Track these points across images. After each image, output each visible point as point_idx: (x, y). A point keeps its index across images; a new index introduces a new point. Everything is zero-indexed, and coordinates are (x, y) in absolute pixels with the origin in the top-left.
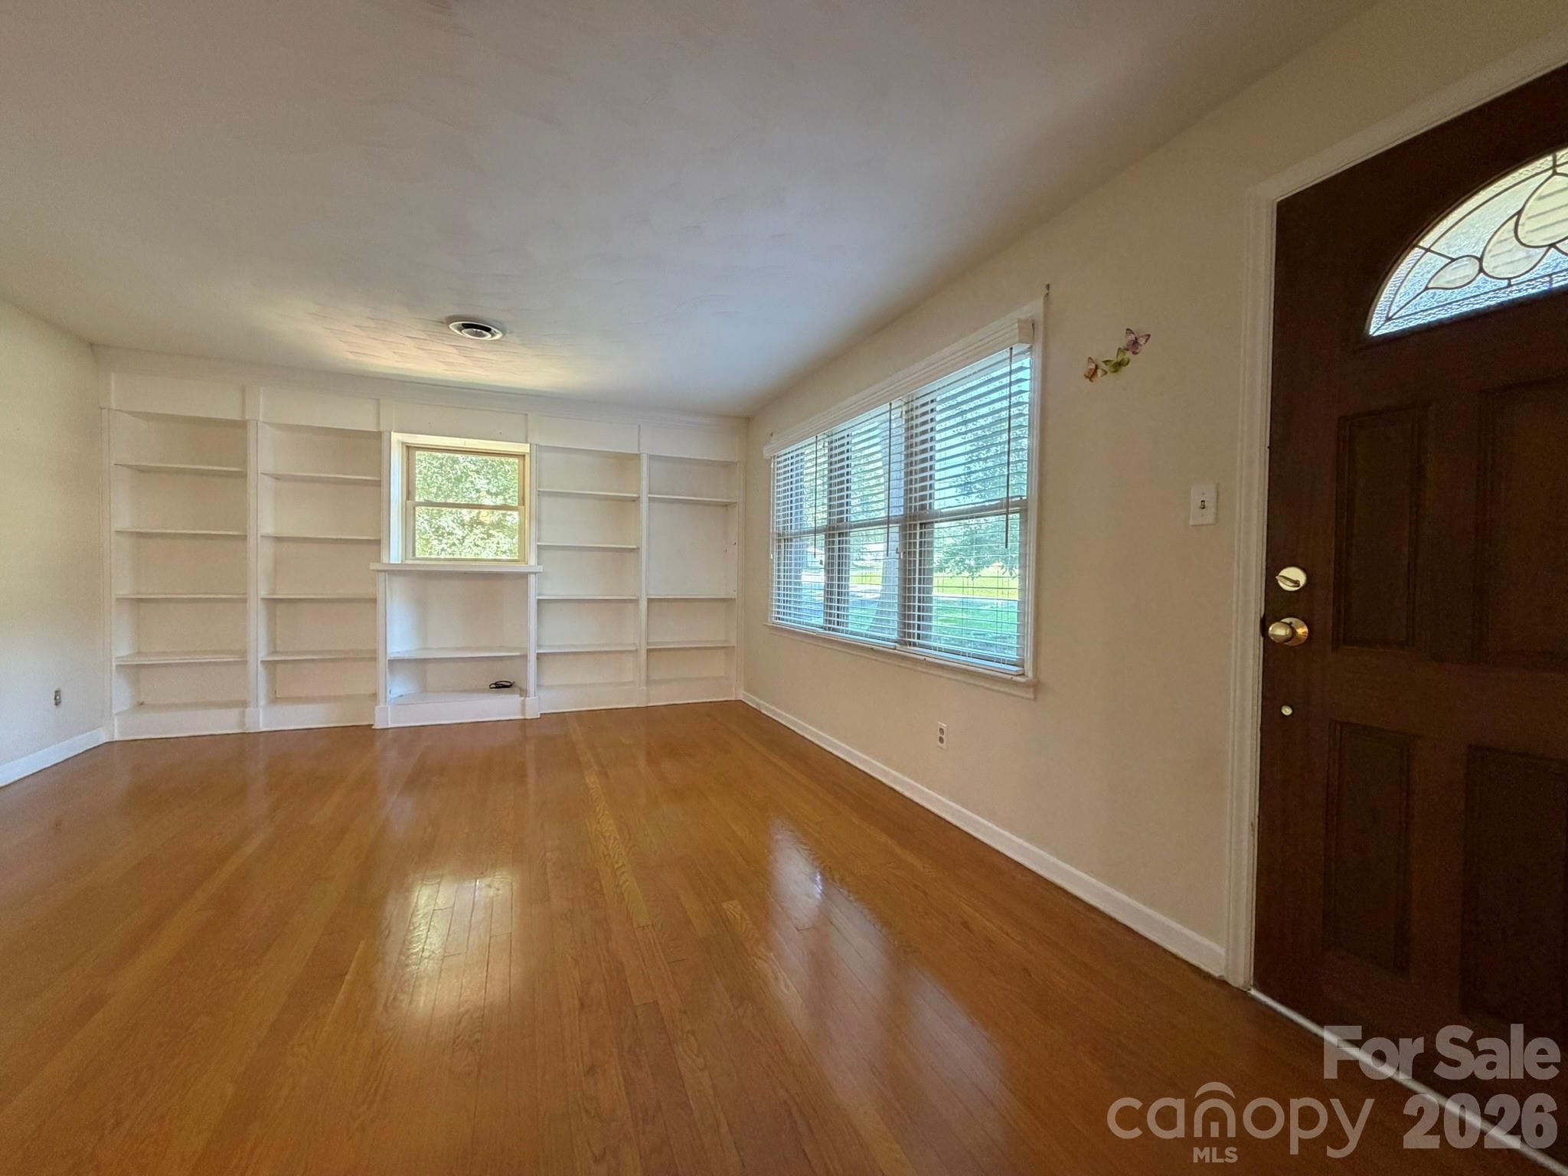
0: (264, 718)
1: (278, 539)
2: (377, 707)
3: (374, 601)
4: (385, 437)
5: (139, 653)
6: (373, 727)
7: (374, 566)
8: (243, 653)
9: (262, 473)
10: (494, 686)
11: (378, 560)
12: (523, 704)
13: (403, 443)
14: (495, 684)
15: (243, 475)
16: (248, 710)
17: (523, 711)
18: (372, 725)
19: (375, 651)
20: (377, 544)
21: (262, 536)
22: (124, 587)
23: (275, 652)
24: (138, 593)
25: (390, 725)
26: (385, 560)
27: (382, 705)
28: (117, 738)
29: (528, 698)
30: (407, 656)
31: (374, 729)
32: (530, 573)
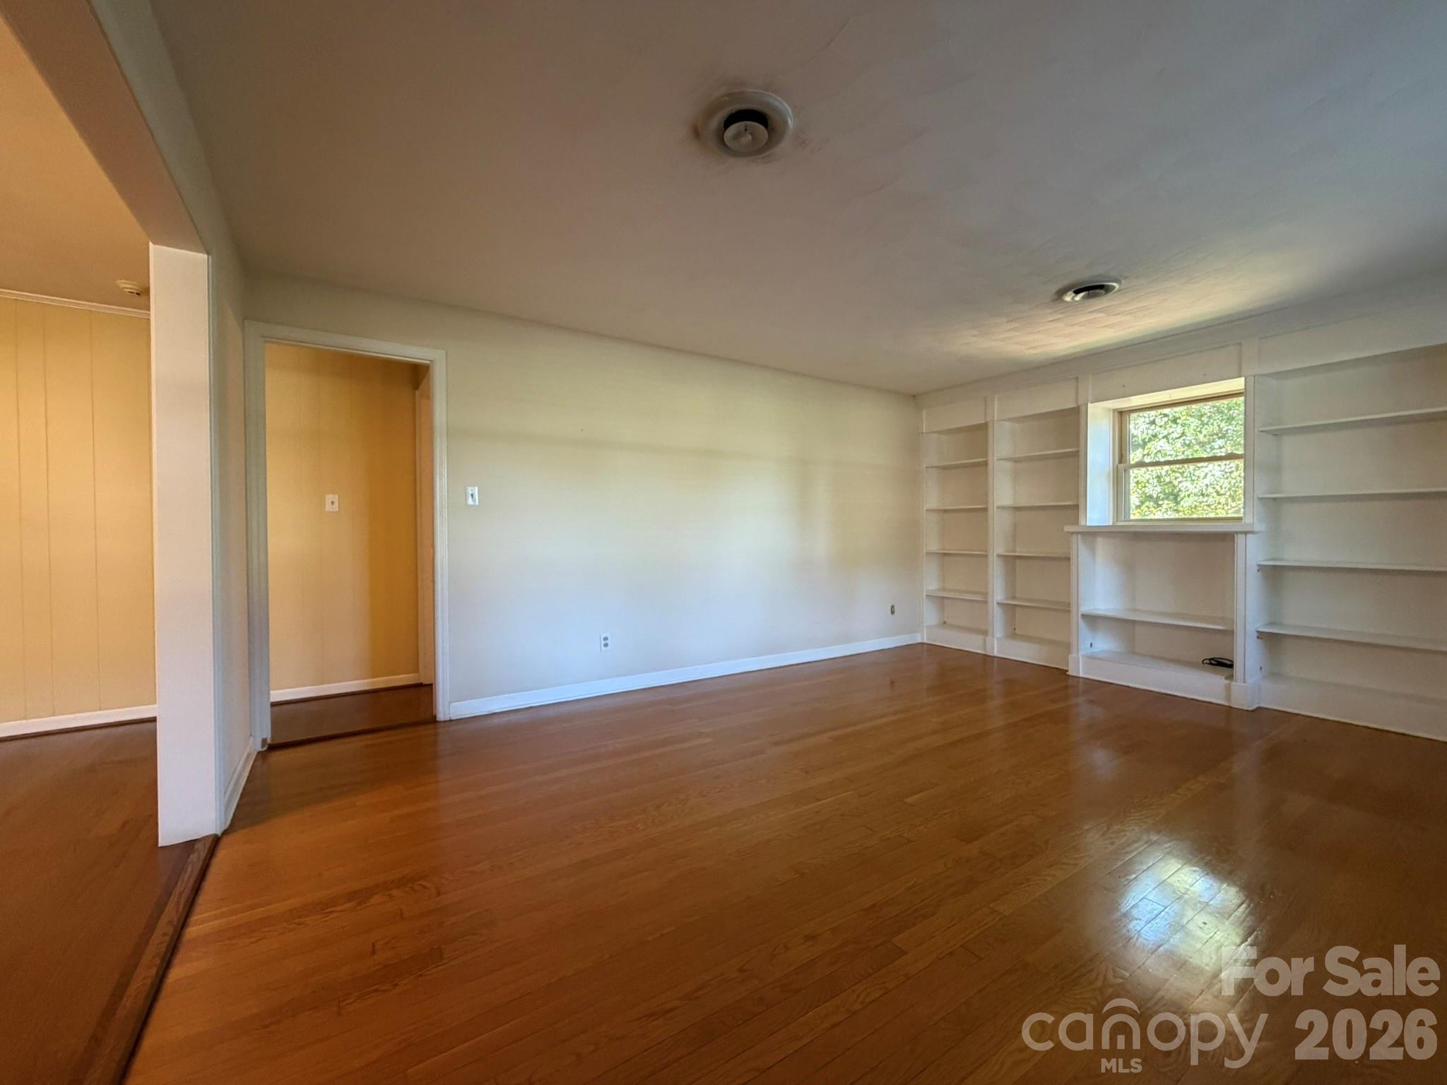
0: (999, 645)
1: (1017, 509)
2: (1070, 656)
3: (1068, 559)
4: (1083, 409)
5: (944, 589)
6: (1067, 673)
7: (1068, 528)
8: (985, 594)
9: (998, 460)
10: (1208, 661)
11: (1076, 522)
12: (1228, 688)
13: (1114, 410)
14: (1210, 660)
15: (986, 464)
16: (987, 638)
17: (1228, 697)
18: (1067, 671)
19: (1069, 604)
20: (1074, 509)
21: (998, 507)
22: (933, 545)
23: (1014, 598)
24: (944, 549)
25: (1081, 675)
26: (1082, 522)
27: (1074, 655)
28: (925, 641)
29: (1234, 683)
30: (1110, 614)
31: (1068, 675)
32: (1237, 533)
